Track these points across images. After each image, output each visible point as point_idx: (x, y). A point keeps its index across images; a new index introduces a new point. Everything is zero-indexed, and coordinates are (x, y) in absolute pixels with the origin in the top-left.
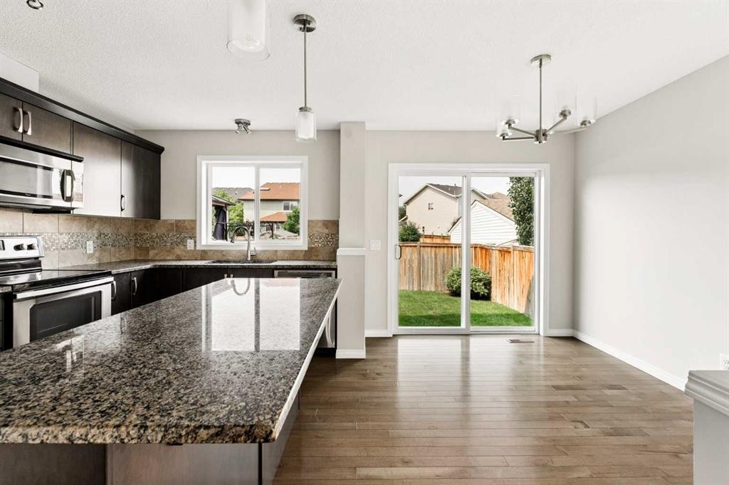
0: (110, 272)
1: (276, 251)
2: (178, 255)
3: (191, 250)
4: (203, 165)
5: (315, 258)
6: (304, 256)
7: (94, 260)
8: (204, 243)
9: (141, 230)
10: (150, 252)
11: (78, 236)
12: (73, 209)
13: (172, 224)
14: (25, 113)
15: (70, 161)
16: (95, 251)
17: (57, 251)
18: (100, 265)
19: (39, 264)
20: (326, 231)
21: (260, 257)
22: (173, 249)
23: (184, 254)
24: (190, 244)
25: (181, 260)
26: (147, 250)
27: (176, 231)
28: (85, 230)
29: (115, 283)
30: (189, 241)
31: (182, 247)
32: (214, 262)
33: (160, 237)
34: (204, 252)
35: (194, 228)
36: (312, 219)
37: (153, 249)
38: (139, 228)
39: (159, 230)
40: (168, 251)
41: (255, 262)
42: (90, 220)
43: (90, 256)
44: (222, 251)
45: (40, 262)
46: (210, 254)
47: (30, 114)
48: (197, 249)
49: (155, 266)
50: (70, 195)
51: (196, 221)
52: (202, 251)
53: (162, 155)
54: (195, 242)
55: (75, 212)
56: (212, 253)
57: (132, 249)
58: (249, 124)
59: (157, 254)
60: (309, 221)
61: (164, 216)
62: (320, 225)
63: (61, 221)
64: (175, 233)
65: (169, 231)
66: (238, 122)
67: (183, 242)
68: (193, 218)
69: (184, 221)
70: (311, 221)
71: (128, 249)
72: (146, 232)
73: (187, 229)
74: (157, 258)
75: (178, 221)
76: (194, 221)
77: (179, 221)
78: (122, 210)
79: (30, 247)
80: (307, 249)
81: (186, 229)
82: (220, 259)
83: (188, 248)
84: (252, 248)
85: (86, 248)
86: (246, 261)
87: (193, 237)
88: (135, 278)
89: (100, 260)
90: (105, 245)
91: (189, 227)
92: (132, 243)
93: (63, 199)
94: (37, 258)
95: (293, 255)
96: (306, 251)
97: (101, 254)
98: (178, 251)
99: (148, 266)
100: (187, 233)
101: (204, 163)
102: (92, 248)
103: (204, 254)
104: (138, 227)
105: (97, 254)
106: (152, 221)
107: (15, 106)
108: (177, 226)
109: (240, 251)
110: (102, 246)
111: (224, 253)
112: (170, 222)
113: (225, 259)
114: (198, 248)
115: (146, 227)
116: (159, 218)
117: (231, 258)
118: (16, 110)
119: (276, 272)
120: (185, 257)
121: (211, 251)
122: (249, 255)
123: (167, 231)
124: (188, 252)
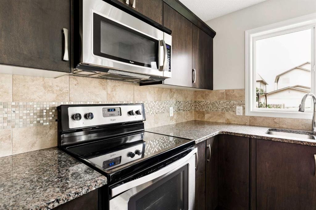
0: (194, 142)
2: (228, 119)
3: (239, 116)
7: (174, 121)
8: (252, 109)
9: (199, 98)
10: (206, 115)
11: (165, 103)
12: (164, 78)
13: (223, 93)
16: (174, 114)
17: (153, 115)
22: (224, 113)
23: (234, 119)
24: (239, 110)
25: (230, 124)
26: (203, 114)
27: (226, 99)
28: (169, 99)
30: (238, 107)
31: (232, 113)
33: (213, 104)
34: (253, 118)
35: (243, 96)
37: (208, 113)
38: (198, 97)
39: (212, 97)
40: (220, 115)
42: (172, 91)
43: (172, 118)
44: (274, 119)
46: (259, 120)
50: (162, 65)
51: (245, 89)
52: (250, 117)
54: (244, 109)
56: (262, 119)
57: (193, 112)
59: (210, 117)
61: (215, 87)
63: (155, 92)
64: (225, 101)
65: (221, 99)
67: (232, 108)
68: (241, 87)
69: (233, 90)
71: (191, 112)
72: (203, 100)
73: (236, 97)
74: (211, 120)
75: (227, 91)
76: (243, 90)
77: (229, 90)
83: (237, 114)
85: (169, 112)
87: (243, 104)
88: (209, 145)
89: (176, 121)
91: (237, 95)
92: (193, 108)
93: (158, 68)
97: (178, 116)
98: (228, 116)
99: (217, 132)
100: (236, 100)
102: (172, 112)
103: (253, 122)
104: (197, 96)
105: (175, 117)
106: (207, 91)
108: (226, 95)
109: (298, 120)
110: (178, 111)
111: (275, 120)
112: (221, 91)
114: (247, 114)
115: (202, 96)
116: (212, 89)
117: (284, 126)
120: (234, 121)
121: (260, 117)
123: (218, 99)
124: (237, 117)
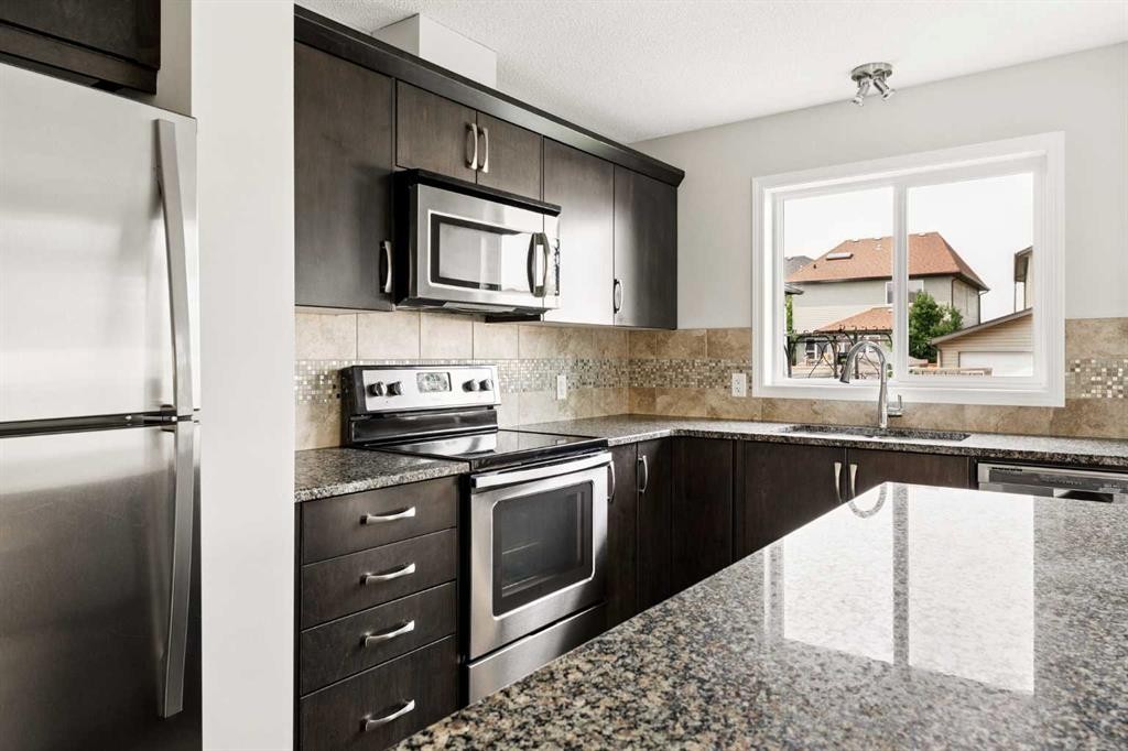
0: (606, 441)
1: (961, 407)
2: (713, 409)
3: (738, 398)
4: (767, 197)
5: (1091, 432)
6: (1053, 423)
7: (568, 413)
8: (768, 381)
9: (641, 352)
10: (658, 400)
11: (545, 365)
12: (544, 310)
13: (700, 339)
14: (480, 132)
15: (541, 215)
16: (570, 394)
17: (516, 395)
18: (577, 422)
19: (493, 418)
21: (913, 422)
22: (703, 394)
23: (726, 406)
24: (738, 382)
25: (718, 420)
26: (652, 395)
27: (709, 355)
28: (554, 352)
29: (612, 464)
30: (736, 376)
31: (722, 391)
32: (795, 429)
33: (677, 368)
34: (769, 402)
35: (747, 348)
36: (1081, 315)
37: (664, 392)
38: (637, 348)
39: (675, 352)
40: (693, 399)
41: (901, 434)
42: (563, 331)
43: (564, 404)
44: (812, 403)
45: (495, 415)
46: (784, 408)
47: (486, 131)
48: (754, 395)
49: (679, 431)
50: (541, 284)
51: (751, 329)
52: (764, 400)
53: (680, 189)
54: (750, 380)
55: (547, 317)
56: (788, 404)
57: (626, 392)
58: (889, 73)
59: (671, 405)
60: (1068, 322)
61: (682, 324)
62: (1109, 331)
63: (522, 337)
64: (706, 360)
65: (696, 353)
66: (859, 76)
67: (723, 378)
68: (744, 324)
69: (726, 331)
70: (1079, 322)
71: (619, 391)
72: (652, 357)
73: (732, 349)
74: (671, 413)
75: (712, 332)
76: (747, 331)
77: (715, 331)
78: (615, 310)
79: (483, 386)
80: (1062, 405)
81: (729, 350)
82: (809, 422)
83: (735, 394)
84: (892, 397)
85: (556, 388)
86: (876, 430)
87: (745, 368)
88: (644, 457)
89: (576, 414)
90: (584, 384)
91: (734, 344)
92: (625, 380)
93: (532, 291)
94: (490, 407)
95: (1016, 419)
96: (1057, 411)
97: (579, 401)
98: (713, 399)
99: (665, 431)
100: (732, 358)
101: (768, 192)
102: (565, 388)
103: (769, 409)
104: (635, 346)
105: (572, 403)
106: (661, 334)
107: (468, 121)
108: (710, 342)
109: (858, 404)
110: (579, 387)
111: (815, 407)
112: (696, 333)
113: (818, 421)
114: (756, 393)
115: (649, 346)
116: (675, 327)
117: (833, 421)
118: (468, 128)
119: (984, 470)
120: (728, 412)
121: (785, 400)
122: (885, 413)
123: (691, 354)
124: (733, 401)
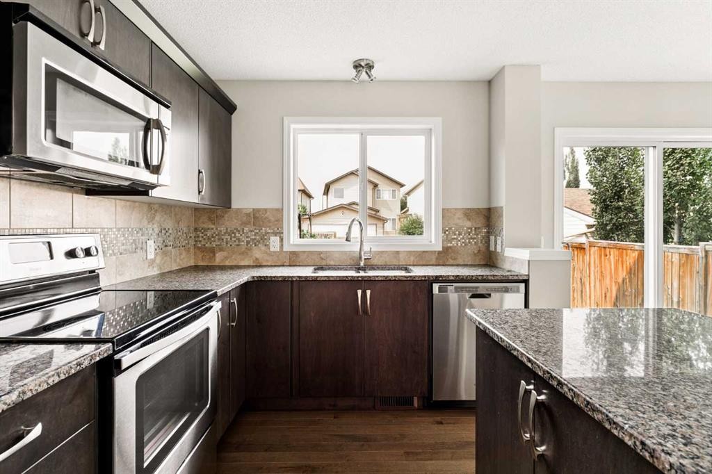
0: (216, 293)
1: (398, 252)
2: (257, 259)
3: (274, 252)
4: (293, 131)
5: (451, 262)
6: (437, 259)
7: (155, 269)
9: (203, 223)
10: (217, 255)
11: (138, 232)
12: (158, 186)
13: (248, 215)
16: (156, 254)
17: (114, 257)
18: (162, 275)
20: (469, 224)
21: (375, 262)
22: (250, 249)
23: (266, 257)
24: (274, 242)
25: (261, 266)
26: (213, 252)
27: (254, 225)
28: (145, 223)
30: (272, 238)
31: (263, 248)
33: (231, 233)
34: (294, 253)
35: (279, 221)
36: (448, 206)
37: (221, 250)
38: (201, 221)
39: (229, 223)
40: (243, 253)
42: (151, 208)
43: (151, 263)
44: (320, 253)
45: (98, 278)
46: (303, 257)
48: (284, 250)
51: (283, 209)
52: (291, 252)
53: (233, 116)
54: (282, 240)
56: (306, 254)
57: (192, 250)
58: (373, 67)
59: (226, 258)
60: (443, 209)
61: (235, 204)
62: (459, 214)
64: (252, 228)
65: (245, 224)
66: (357, 66)
67: (264, 240)
68: (276, 205)
69: (266, 210)
70: (448, 209)
71: (188, 251)
72: (213, 226)
73: (270, 221)
74: (227, 263)
75: (256, 211)
76: (280, 211)
77: (258, 210)
78: (199, 192)
80: (441, 249)
81: (267, 222)
83: (272, 249)
84: (367, 249)
85: (146, 251)
86: (359, 268)
87: (279, 233)
88: (235, 299)
89: (161, 269)
90: (166, 246)
91: (273, 219)
92: (192, 242)
94: (93, 271)
95: (421, 257)
96: (439, 253)
97: (163, 258)
98: (258, 253)
99: (245, 278)
100: (270, 227)
101: (294, 128)
102: (153, 250)
103: (294, 259)
104: (199, 219)
105: (158, 261)
106: (219, 211)
108: (255, 218)
109: (345, 253)
110: (163, 248)
111: (322, 256)
112: (245, 211)
113: (324, 264)
114: (286, 248)
115: (210, 219)
116: (230, 208)
117: (332, 263)
119: (435, 286)
120: (267, 261)
121: (304, 252)
122: (362, 258)
123: (241, 224)
124: (271, 254)
